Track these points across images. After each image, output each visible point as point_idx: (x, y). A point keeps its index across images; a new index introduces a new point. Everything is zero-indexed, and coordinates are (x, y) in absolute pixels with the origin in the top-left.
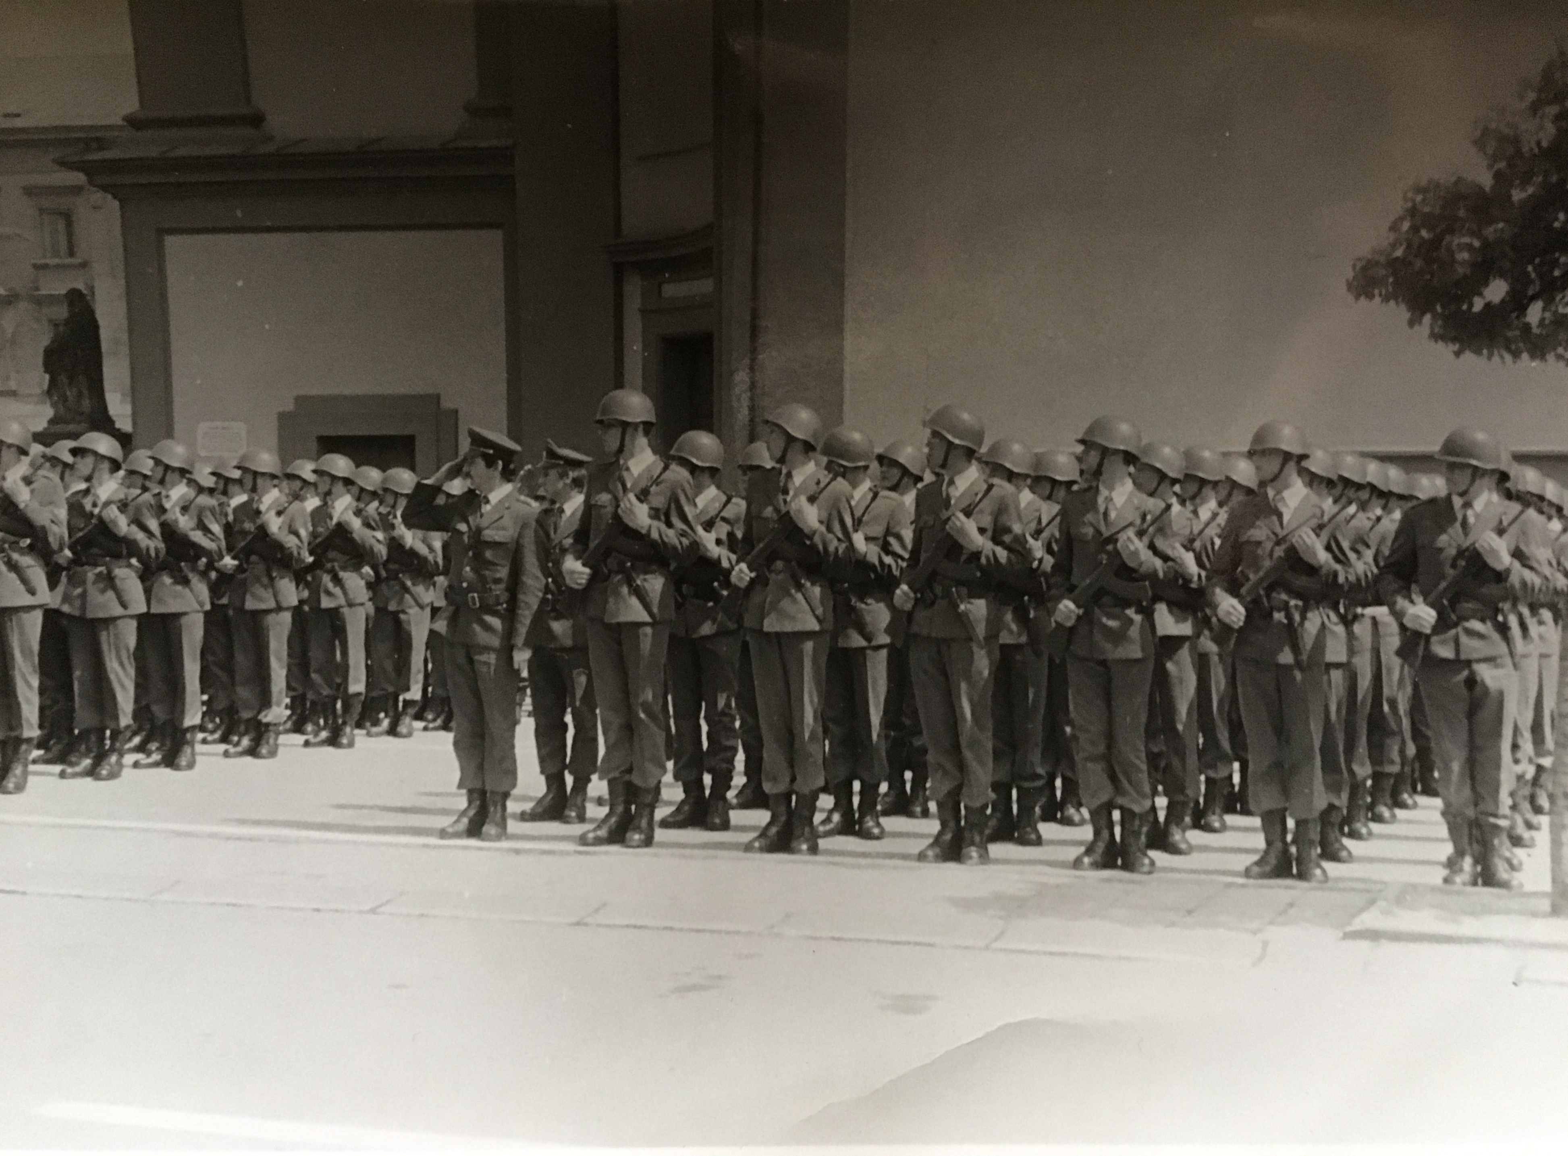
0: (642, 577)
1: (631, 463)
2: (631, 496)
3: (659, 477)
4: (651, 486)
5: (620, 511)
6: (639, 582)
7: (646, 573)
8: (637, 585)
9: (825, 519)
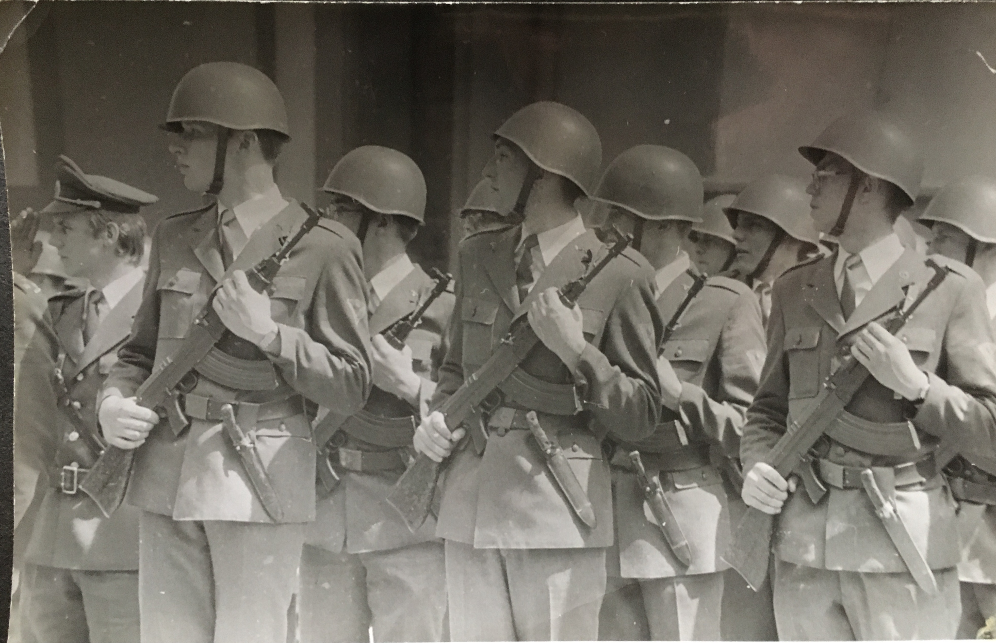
0: (253, 433)
1: (238, 211)
2: (241, 277)
3: (297, 239)
4: (282, 256)
5: (216, 304)
6: (246, 442)
7: (260, 424)
8: (243, 448)
9: (597, 331)
